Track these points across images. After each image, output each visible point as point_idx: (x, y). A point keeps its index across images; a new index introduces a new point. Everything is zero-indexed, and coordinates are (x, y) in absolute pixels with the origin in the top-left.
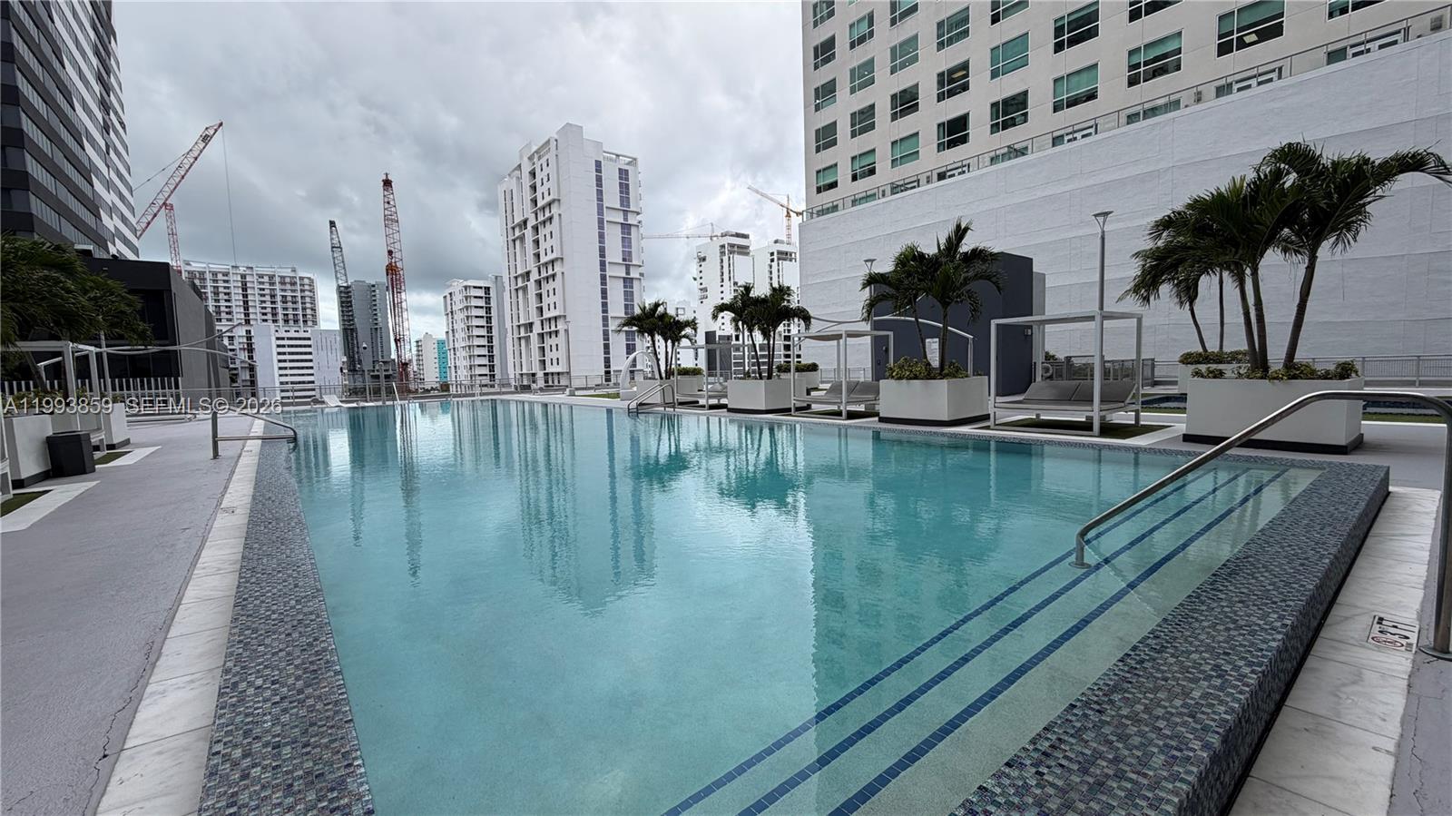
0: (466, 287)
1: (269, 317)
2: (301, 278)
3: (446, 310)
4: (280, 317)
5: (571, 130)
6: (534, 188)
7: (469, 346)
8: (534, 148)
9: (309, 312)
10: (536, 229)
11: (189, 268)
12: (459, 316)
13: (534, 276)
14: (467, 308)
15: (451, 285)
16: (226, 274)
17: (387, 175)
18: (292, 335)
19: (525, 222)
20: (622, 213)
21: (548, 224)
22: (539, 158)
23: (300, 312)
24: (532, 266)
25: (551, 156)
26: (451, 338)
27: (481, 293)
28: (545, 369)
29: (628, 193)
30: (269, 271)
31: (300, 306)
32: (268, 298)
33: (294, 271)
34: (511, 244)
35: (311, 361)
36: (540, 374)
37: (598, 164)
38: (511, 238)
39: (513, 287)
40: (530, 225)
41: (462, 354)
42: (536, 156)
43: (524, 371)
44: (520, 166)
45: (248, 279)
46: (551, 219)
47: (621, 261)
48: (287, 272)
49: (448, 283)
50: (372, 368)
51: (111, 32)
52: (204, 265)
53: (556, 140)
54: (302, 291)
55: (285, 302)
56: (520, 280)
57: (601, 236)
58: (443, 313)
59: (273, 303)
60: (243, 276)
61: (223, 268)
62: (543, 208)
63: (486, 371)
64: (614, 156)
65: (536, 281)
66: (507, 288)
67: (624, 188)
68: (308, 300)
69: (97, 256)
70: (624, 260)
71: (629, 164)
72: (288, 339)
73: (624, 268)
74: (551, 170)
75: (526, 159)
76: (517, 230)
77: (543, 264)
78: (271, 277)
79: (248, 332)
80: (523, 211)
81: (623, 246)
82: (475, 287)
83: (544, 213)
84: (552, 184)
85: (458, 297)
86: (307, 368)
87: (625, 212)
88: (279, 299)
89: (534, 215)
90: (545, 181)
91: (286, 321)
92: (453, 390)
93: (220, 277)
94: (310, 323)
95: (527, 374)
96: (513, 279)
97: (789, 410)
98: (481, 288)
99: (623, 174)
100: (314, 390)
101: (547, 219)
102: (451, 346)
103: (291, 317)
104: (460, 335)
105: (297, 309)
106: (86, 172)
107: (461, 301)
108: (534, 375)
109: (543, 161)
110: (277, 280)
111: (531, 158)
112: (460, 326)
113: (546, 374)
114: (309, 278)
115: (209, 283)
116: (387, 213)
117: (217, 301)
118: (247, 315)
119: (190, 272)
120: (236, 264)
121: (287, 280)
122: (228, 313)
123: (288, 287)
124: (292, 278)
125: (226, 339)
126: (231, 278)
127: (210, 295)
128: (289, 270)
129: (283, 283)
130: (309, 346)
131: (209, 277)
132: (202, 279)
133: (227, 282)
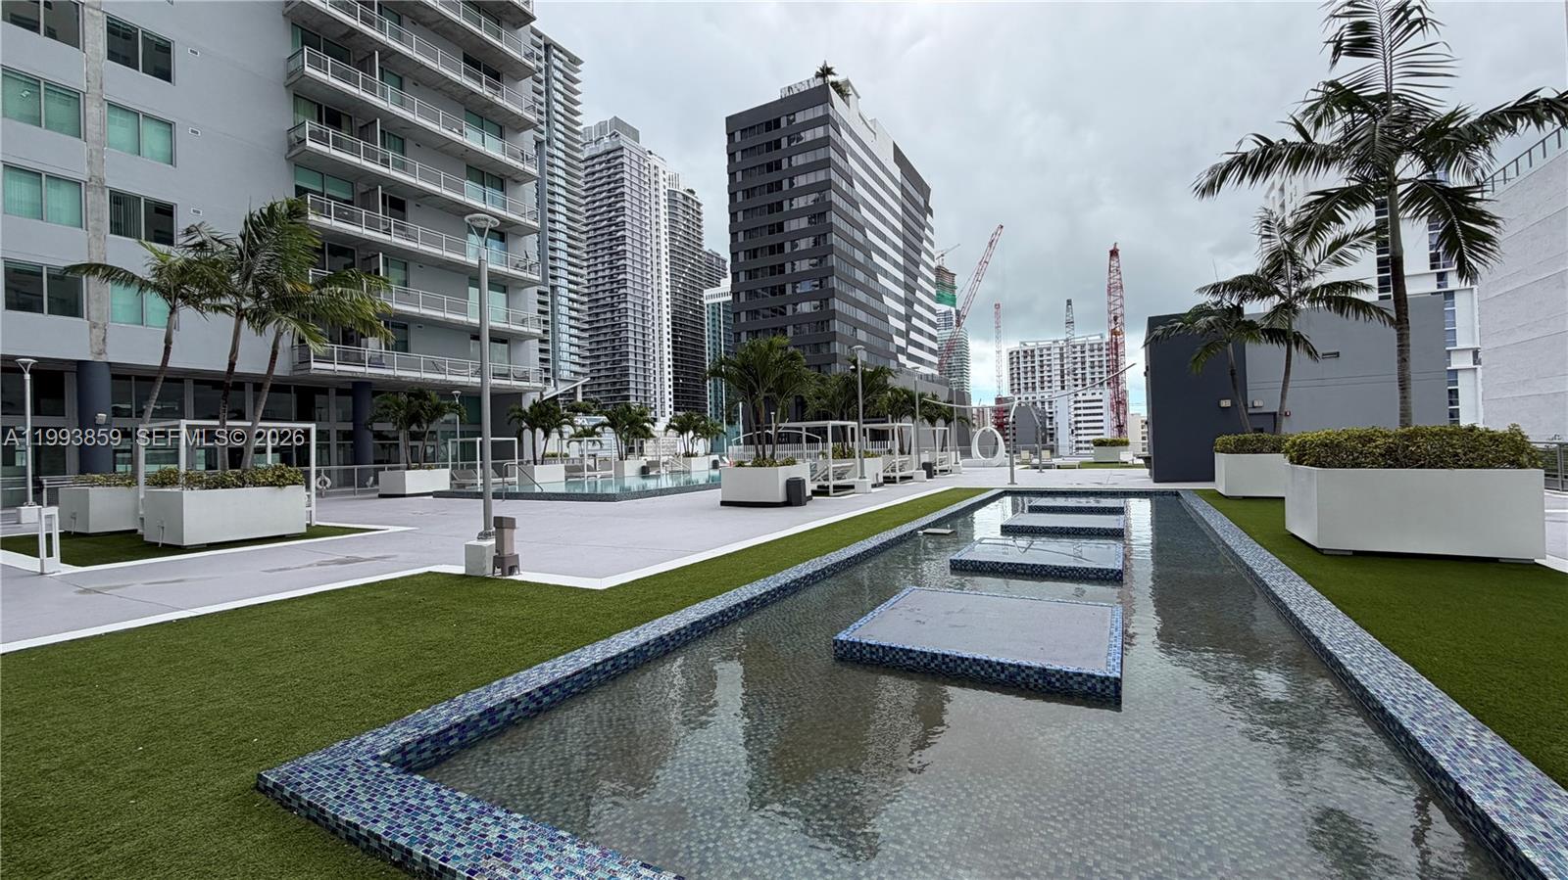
1: (1080, 382)
11: (1026, 348)
16: (1049, 349)
18: (1089, 397)
23: (1103, 375)
30: (1081, 341)
32: (1079, 365)
35: (1102, 421)
45: (1065, 350)
47: (1428, 269)
48: (1096, 340)
52: (1034, 344)
54: (1108, 355)
55: (1092, 367)
59: (1083, 369)
60: (1061, 349)
61: (1046, 344)
72: (1084, 402)
78: (1083, 346)
86: (1099, 428)
88: (1088, 364)
93: (1045, 352)
110: (1087, 347)
115: (1037, 359)
116: (1112, 281)
117: (1042, 372)
118: (1063, 382)
119: (1025, 352)
120: (1055, 339)
121: (1096, 347)
122: (1050, 382)
123: (1096, 353)
124: (1099, 344)
125: (1047, 404)
126: (1052, 351)
127: (1037, 368)
128: (1099, 337)
129: (1092, 350)
130: (1101, 407)
131: (1037, 353)
132: (1033, 356)
133: (1049, 355)
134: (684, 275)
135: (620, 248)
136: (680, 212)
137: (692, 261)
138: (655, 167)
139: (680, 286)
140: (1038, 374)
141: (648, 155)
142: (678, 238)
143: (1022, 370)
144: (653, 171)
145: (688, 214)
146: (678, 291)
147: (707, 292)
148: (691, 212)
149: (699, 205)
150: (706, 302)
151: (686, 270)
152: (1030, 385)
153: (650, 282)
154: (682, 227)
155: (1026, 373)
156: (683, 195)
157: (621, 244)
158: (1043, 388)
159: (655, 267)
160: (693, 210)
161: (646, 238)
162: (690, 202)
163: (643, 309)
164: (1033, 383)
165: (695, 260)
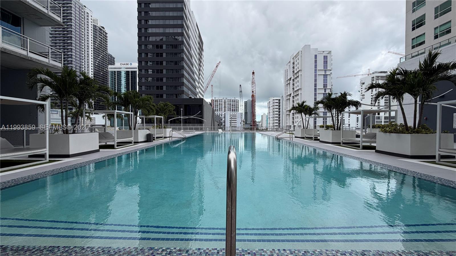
0: (273, 100)
1: (229, 110)
2: (236, 100)
3: (268, 107)
4: (231, 110)
5: (307, 47)
6: (294, 67)
7: (273, 117)
8: (295, 55)
9: (237, 108)
10: (293, 80)
11: (215, 99)
12: (271, 108)
13: (292, 95)
14: (273, 106)
15: (270, 99)
16: (222, 100)
17: (253, 71)
18: (233, 114)
19: (291, 78)
20: (324, 71)
21: (297, 78)
22: (296, 58)
23: (235, 108)
24: (292, 92)
25: (299, 57)
26: (269, 115)
27: (278, 101)
28: (294, 124)
29: (327, 64)
30: (229, 99)
31: (235, 107)
32: (229, 105)
33: (235, 98)
34: (286, 86)
35: (236, 121)
36: (292, 126)
37: (316, 56)
38: (286, 84)
39: (286, 99)
40: (292, 79)
41: (271, 119)
42: (295, 58)
43: (288, 125)
44: (290, 62)
45: (226, 101)
46: (298, 76)
47: (323, 88)
48: (233, 99)
49: (269, 99)
50: (250, 123)
51: (202, 50)
52: (218, 98)
53: (301, 51)
54: (236, 103)
55: (232, 106)
56: (288, 96)
57: (316, 80)
58: (267, 107)
59: (230, 106)
60: (225, 100)
61: (221, 99)
62: (296, 74)
63: (277, 124)
64: (322, 52)
65: (292, 97)
66: (284, 99)
67: (325, 62)
68: (237, 105)
69: (192, 98)
70: (324, 87)
71: (328, 53)
72: (232, 115)
73: (324, 90)
74: (299, 61)
75: (292, 59)
76: (288, 81)
77: (295, 91)
78: (230, 100)
79: (225, 113)
80: (290, 75)
81: (324, 82)
82: (276, 100)
83: (296, 75)
84: (299, 66)
85: (271, 103)
86: (235, 122)
87: (325, 71)
88: (231, 105)
89: (293, 76)
90: (297, 65)
91: (232, 111)
92: (268, 130)
93: (221, 101)
94: (237, 111)
95: (288, 126)
96: (286, 96)
97: (340, 143)
98: (278, 100)
99: (325, 57)
100: (236, 128)
101: (297, 77)
102: (269, 117)
103: (233, 110)
104: (271, 114)
105: (234, 108)
106: (194, 80)
107: (272, 104)
108: (291, 126)
109: (297, 59)
110: (231, 100)
111: (293, 59)
112: (271, 111)
113: (294, 126)
114: (238, 100)
115: (219, 102)
116: (253, 81)
117: (220, 106)
118: (225, 109)
119: (215, 100)
120: (223, 97)
121: (233, 101)
122: (222, 109)
123: (233, 102)
124: (234, 100)
125: (221, 115)
126: (223, 101)
127: (219, 105)
128: (234, 98)
129: (232, 101)
130: (236, 117)
131: (219, 101)
132: (218, 101)
133: (222, 102)
134: (99, 59)
135: (69, 41)
136: (98, 34)
137: (103, 54)
138: (87, 13)
139: (97, 62)
140: (219, 107)
141: (84, 7)
142: (97, 44)
143: (214, 105)
144: (86, 14)
145: (101, 36)
146: (96, 64)
147: (110, 66)
148: (103, 35)
149: (106, 33)
150: (109, 70)
151: (100, 57)
152: (216, 110)
153: (84, 58)
154: (99, 40)
155: (215, 106)
156: (99, 28)
157: (69, 40)
158: (220, 111)
159: (86, 53)
160: (104, 35)
161: (82, 40)
162: (103, 31)
163: (80, 68)
164: (217, 109)
165: (104, 54)
